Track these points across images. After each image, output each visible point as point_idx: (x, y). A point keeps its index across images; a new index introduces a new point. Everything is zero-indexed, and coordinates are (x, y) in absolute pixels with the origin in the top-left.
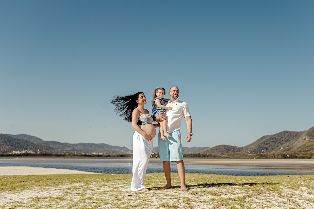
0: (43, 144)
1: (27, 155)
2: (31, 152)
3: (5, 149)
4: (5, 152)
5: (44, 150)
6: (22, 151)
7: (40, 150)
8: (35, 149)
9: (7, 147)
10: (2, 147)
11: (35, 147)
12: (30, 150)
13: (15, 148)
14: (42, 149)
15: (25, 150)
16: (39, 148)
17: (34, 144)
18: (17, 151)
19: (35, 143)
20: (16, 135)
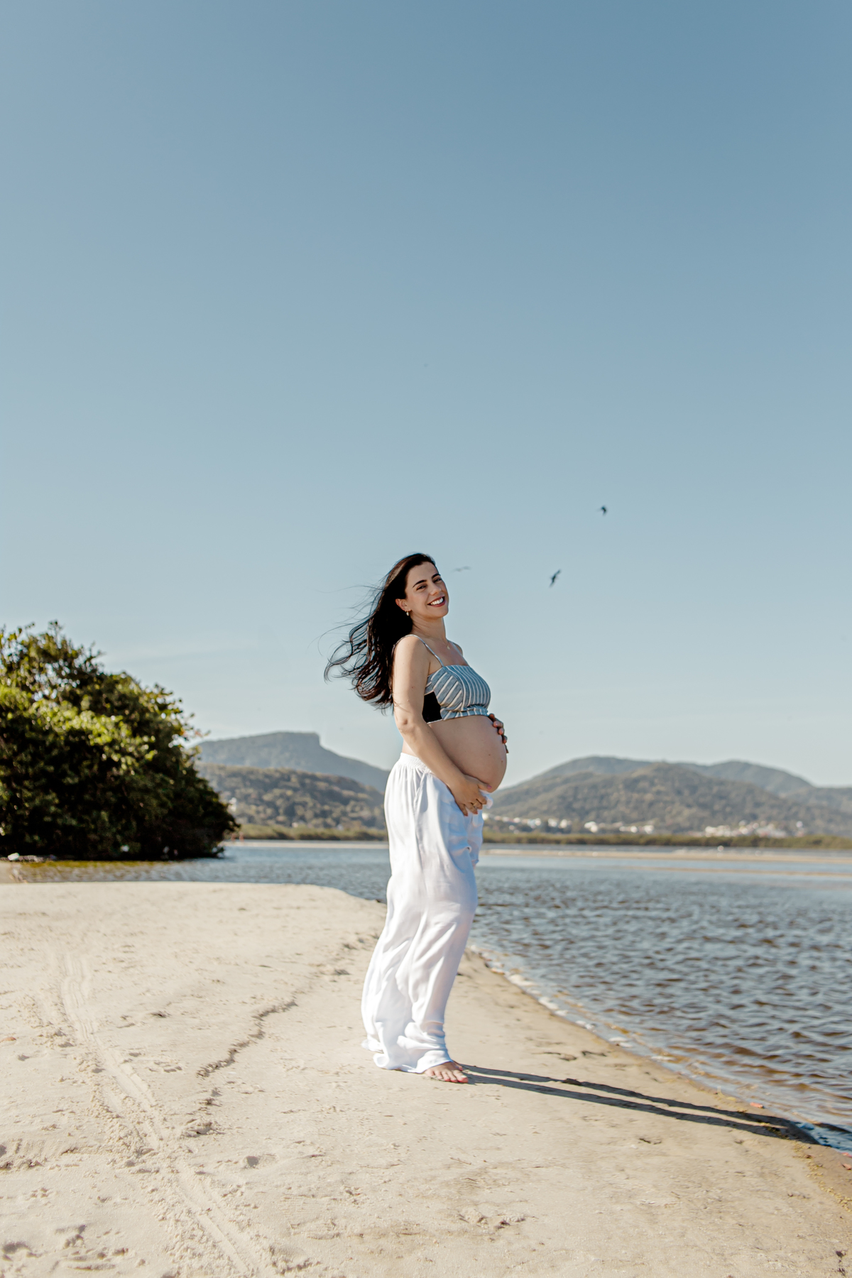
0: (812, 801)
1: (755, 842)
2: (770, 830)
3: (680, 819)
4: (682, 830)
5: (819, 823)
6: (737, 826)
7: (805, 824)
8: (786, 818)
9: (687, 812)
10: (670, 812)
11: (786, 811)
12: (767, 824)
13: (714, 813)
14: (813, 818)
15: (748, 822)
16: (802, 814)
17: (777, 798)
18: (721, 827)
19: (783, 795)
20: (714, 767)
